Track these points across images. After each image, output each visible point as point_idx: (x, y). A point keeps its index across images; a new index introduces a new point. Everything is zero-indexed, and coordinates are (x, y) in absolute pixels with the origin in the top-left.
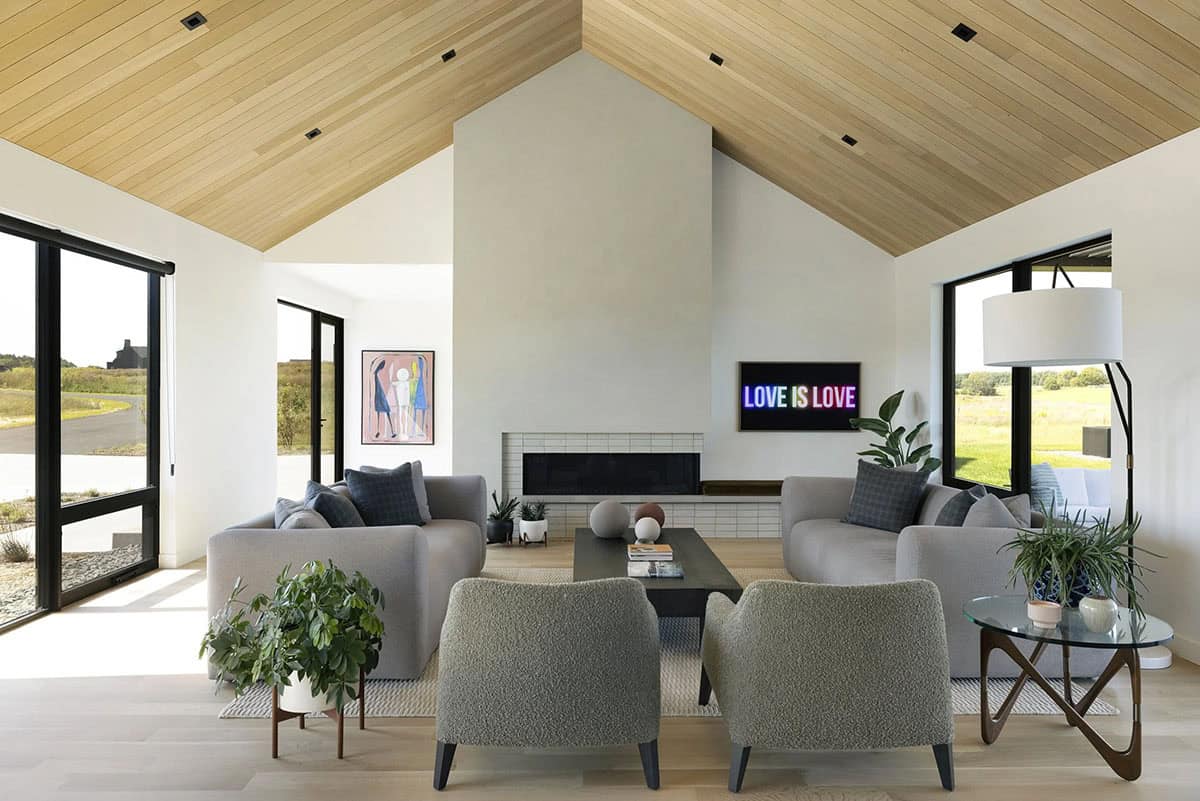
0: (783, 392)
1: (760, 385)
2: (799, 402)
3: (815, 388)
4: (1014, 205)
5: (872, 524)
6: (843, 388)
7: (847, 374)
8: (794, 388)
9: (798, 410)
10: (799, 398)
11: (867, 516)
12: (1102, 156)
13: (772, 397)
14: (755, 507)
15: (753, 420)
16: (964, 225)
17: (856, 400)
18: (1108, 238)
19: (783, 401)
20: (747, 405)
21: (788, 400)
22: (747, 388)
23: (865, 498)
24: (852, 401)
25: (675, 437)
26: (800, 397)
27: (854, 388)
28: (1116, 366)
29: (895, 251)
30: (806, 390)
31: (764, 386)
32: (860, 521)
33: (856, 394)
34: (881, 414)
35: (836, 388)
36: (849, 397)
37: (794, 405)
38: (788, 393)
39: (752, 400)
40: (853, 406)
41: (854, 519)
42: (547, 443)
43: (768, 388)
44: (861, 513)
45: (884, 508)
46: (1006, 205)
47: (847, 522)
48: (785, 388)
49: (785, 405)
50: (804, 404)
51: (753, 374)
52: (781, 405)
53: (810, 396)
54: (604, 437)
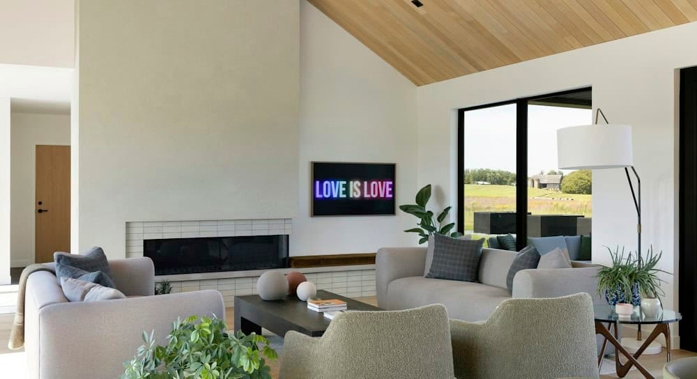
0: (344, 186)
1: (326, 180)
2: (355, 193)
3: (366, 183)
4: (521, 61)
5: (451, 277)
6: (384, 183)
7: (387, 172)
8: (351, 182)
9: (354, 200)
10: (354, 191)
11: (447, 272)
12: (587, 38)
13: (335, 189)
14: (329, 275)
15: (322, 207)
16: (480, 69)
17: (393, 192)
18: (589, 89)
19: (344, 193)
20: (318, 196)
21: (347, 192)
22: (318, 183)
23: (444, 260)
24: (390, 193)
25: (270, 222)
26: (356, 189)
27: (391, 183)
28: (631, 169)
29: (418, 81)
30: (359, 184)
31: (330, 181)
32: (442, 276)
33: (393, 186)
34: (417, 202)
35: (380, 183)
36: (389, 189)
37: (351, 196)
38: (347, 186)
39: (321, 192)
40: (391, 196)
41: (437, 275)
42: (165, 230)
43: (333, 182)
44: (442, 270)
45: (459, 265)
46: (517, 60)
47: (431, 278)
48: (345, 182)
49: (345, 196)
50: (357, 195)
51: (322, 172)
52: (342, 196)
53: (362, 188)
54: (214, 223)
